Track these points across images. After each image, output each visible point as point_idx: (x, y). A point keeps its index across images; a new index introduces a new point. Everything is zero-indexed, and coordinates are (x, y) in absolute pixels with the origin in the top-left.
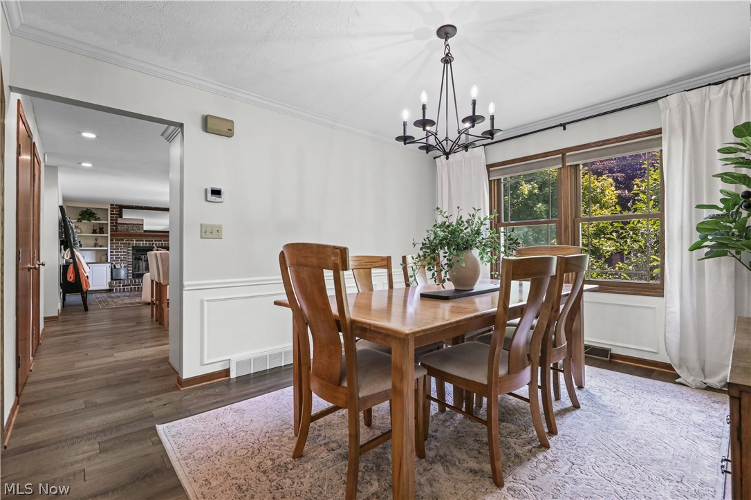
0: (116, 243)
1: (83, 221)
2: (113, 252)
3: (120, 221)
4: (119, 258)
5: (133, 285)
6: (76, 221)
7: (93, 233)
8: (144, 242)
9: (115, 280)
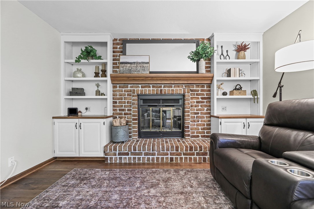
0: (119, 91)
1: (82, 61)
2: (116, 103)
3: (123, 59)
4: (123, 110)
5: (132, 154)
6: (74, 61)
7: (95, 77)
8: (151, 89)
9: (114, 143)
